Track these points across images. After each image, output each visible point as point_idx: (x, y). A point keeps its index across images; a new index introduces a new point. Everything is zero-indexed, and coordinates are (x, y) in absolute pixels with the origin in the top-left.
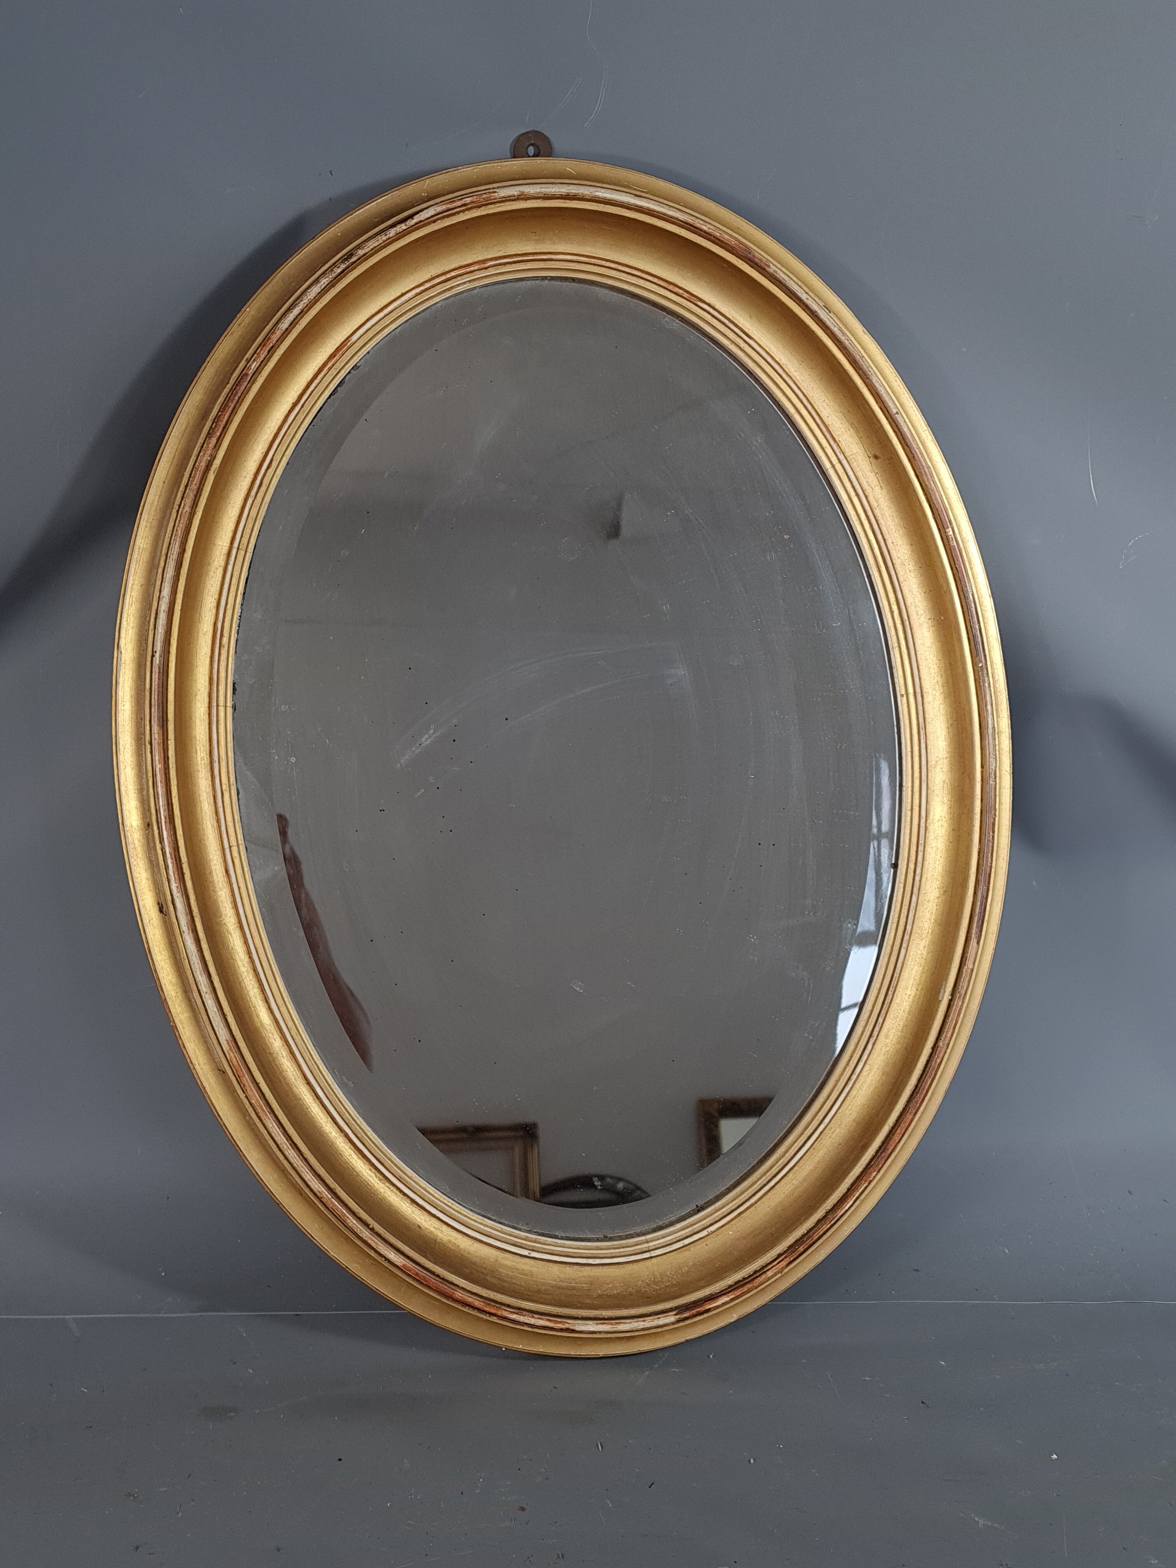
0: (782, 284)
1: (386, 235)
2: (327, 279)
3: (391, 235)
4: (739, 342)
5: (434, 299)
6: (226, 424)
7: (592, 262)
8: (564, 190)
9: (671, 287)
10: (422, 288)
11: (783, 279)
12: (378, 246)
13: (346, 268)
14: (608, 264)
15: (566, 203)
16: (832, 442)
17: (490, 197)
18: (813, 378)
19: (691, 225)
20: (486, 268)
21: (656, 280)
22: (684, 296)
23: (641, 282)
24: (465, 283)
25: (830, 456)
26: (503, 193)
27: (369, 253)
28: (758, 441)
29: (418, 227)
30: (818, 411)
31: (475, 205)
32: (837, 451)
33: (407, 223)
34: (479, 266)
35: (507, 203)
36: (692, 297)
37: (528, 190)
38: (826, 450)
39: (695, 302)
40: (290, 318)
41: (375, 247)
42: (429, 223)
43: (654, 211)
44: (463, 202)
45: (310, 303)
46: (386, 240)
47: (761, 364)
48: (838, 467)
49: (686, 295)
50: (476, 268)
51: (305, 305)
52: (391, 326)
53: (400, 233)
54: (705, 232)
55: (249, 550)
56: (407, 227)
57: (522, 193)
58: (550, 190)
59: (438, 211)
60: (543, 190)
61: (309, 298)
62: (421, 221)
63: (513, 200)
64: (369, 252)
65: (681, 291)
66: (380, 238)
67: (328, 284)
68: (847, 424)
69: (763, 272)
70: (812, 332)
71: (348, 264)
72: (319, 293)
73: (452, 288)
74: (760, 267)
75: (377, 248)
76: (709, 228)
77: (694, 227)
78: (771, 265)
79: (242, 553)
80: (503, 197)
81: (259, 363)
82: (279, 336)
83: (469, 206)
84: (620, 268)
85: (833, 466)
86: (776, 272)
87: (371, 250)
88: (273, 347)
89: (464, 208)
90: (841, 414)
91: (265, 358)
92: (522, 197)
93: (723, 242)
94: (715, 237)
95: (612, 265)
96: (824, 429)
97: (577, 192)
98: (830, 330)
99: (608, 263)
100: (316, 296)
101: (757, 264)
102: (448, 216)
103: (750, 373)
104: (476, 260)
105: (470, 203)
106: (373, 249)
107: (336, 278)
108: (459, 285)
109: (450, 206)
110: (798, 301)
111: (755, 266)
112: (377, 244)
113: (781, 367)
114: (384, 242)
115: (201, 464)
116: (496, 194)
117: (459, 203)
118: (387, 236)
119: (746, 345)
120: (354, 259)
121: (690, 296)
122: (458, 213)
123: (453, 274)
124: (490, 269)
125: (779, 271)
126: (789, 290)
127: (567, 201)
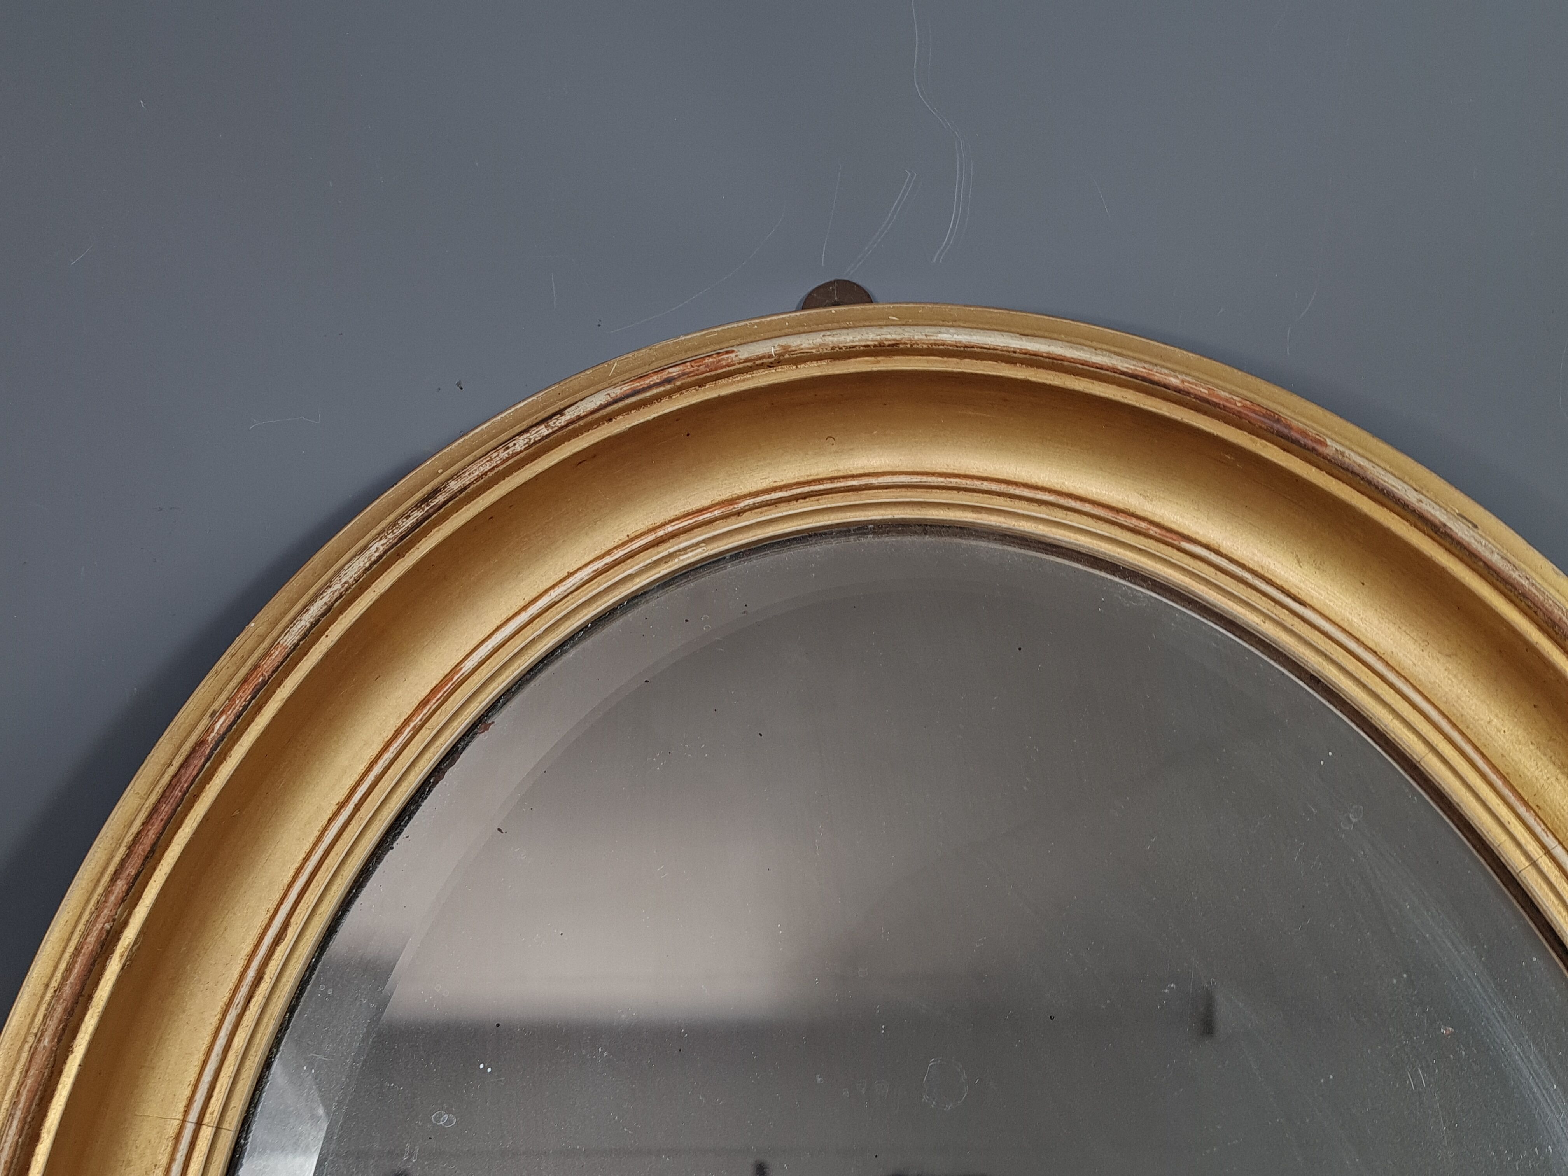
0: (1358, 475)
1: (508, 448)
2: (384, 541)
3: (518, 448)
4: (1282, 616)
5: (637, 580)
6: (152, 850)
7: (954, 485)
8: (871, 336)
9: (1121, 519)
10: (608, 560)
11: (1360, 465)
12: (490, 470)
13: (424, 519)
14: (985, 485)
15: (879, 362)
16: (1522, 810)
17: (719, 361)
18: (1455, 676)
19: (1144, 379)
20: (739, 513)
21: (1088, 508)
22: (1151, 532)
23: (1058, 516)
24: (697, 545)
25: (1523, 842)
26: (745, 352)
27: (472, 486)
28: (1351, 822)
29: (575, 430)
30: (1478, 745)
31: (690, 380)
32: (1539, 829)
33: (551, 423)
34: (723, 510)
35: (756, 373)
36: (1168, 535)
37: (799, 343)
38: (1511, 828)
39: (1176, 543)
40: (303, 623)
41: (486, 474)
42: (598, 422)
43: (1063, 359)
44: (665, 375)
45: (347, 590)
46: (508, 459)
47: (1334, 657)
48: (1545, 863)
49: (1153, 531)
50: (717, 513)
51: (337, 594)
52: (547, 639)
53: (536, 442)
54: (1178, 390)
55: (226, 1125)
56: (550, 431)
57: (786, 349)
58: (842, 338)
59: (613, 395)
60: (829, 340)
61: (343, 581)
62: (580, 418)
63: (770, 366)
64: (472, 483)
65: (1143, 525)
66: (495, 454)
67: (385, 552)
68: (1551, 767)
69: (1312, 456)
70: (1442, 573)
71: (427, 509)
72: (367, 570)
73: (671, 556)
74: (1305, 447)
75: (490, 474)
76: (1183, 381)
77: (1152, 382)
78: (1329, 442)
79: (207, 1133)
80: (746, 361)
81: (232, 717)
82: (280, 659)
83: (678, 383)
84: (1012, 490)
85: (1534, 864)
86: (1343, 454)
87: (477, 480)
88: (264, 682)
89: (668, 387)
90: (1532, 747)
91: (245, 708)
92: (787, 356)
93: (1216, 405)
94: (1197, 397)
95: (994, 487)
96: (1499, 783)
97: (898, 337)
98: (1481, 560)
99: (985, 483)
100: (360, 577)
101: (1296, 442)
102: (638, 406)
103: (1315, 681)
104: (718, 499)
105: (679, 377)
106: (481, 477)
107: (401, 539)
108: (685, 550)
109: (637, 385)
110: (1398, 508)
111: (1294, 447)
112: (488, 468)
113: (1380, 658)
114: (504, 461)
115: (88, 940)
116: (732, 355)
117: (656, 379)
118: (510, 451)
119: (1296, 619)
120: (441, 498)
121: (1164, 532)
122: (658, 398)
123: (670, 529)
124: (747, 514)
125: (1347, 452)
126: (1377, 487)
127: (879, 358)
